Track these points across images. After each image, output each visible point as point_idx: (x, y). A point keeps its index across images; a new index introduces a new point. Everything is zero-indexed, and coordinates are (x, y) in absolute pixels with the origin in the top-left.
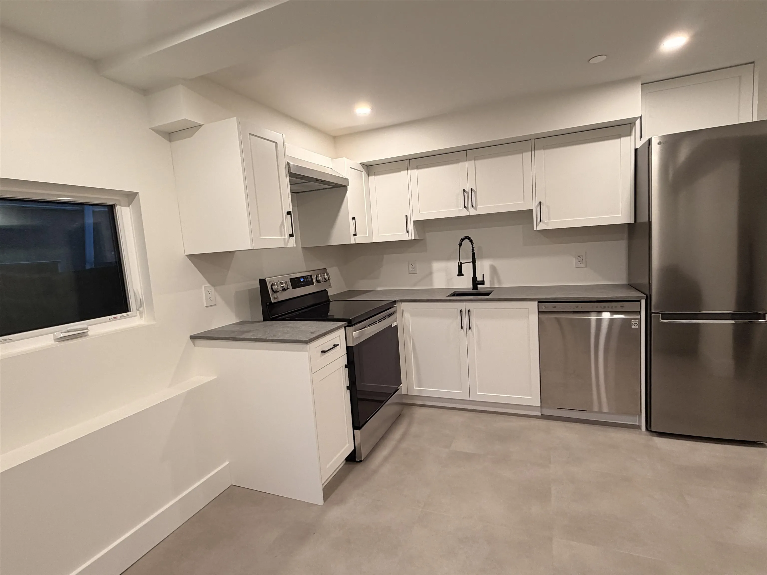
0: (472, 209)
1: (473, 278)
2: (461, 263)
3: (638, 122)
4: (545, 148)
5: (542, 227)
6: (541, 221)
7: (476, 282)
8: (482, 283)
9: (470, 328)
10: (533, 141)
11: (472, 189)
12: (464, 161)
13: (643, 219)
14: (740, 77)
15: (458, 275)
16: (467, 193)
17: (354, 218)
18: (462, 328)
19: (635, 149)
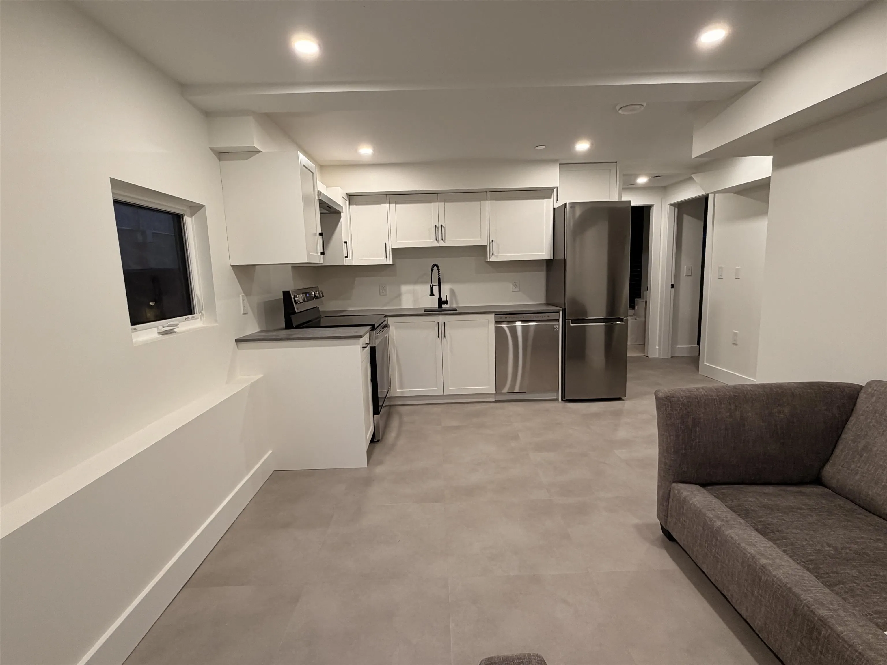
0: (441, 242)
1: (438, 298)
2: (433, 285)
3: (555, 190)
4: (497, 199)
5: (493, 259)
6: (493, 254)
7: (441, 302)
8: (446, 302)
9: (445, 337)
10: (488, 193)
11: (442, 225)
12: (435, 202)
13: (560, 256)
14: (610, 170)
15: (430, 295)
16: (438, 228)
17: (346, 242)
18: (439, 337)
19: (554, 209)
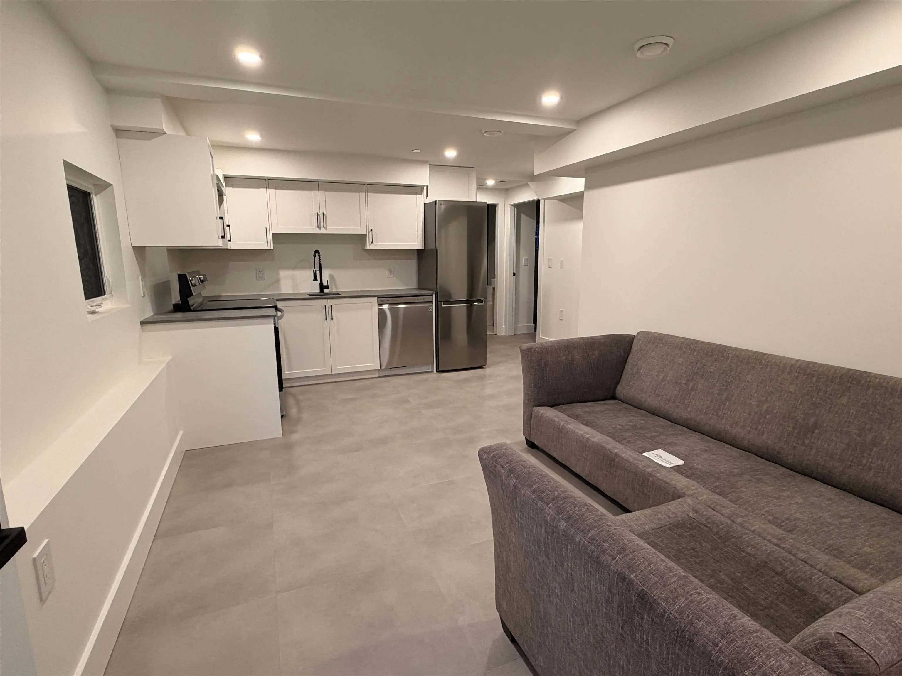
0: (323, 229)
1: (320, 283)
2: (316, 271)
3: (425, 188)
4: (374, 192)
5: (372, 247)
6: (372, 242)
7: (322, 287)
8: (327, 287)
9: (332, 319)
10: (366, 185)
11: (323, 213)
12: (316, 190)
13: (431, 246)
14: (469, 174)
15: (314, 280)
16: (320, 215)
17: (228, 226)
18: (326, 319)
19: (425, 204)
